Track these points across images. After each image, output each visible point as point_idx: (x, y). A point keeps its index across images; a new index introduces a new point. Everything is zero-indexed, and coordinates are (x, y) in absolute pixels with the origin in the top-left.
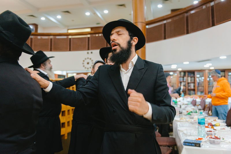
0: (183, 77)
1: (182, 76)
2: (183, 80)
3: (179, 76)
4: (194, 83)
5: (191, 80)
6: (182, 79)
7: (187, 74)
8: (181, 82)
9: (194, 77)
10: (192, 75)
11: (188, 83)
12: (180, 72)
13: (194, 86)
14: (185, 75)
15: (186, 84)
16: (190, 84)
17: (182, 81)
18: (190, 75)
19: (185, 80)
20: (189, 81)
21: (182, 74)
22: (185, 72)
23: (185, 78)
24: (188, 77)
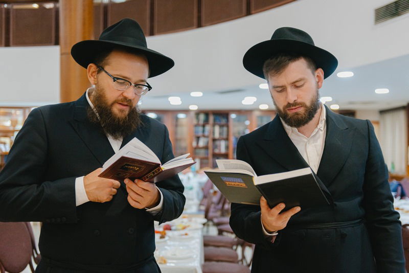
0: (204, 126)
1: (201, 122)
2: (204, 131)
3: (195, 122)
4: (227, 139)
5: (220, 134)
6: (200, 129)
7: (211, 118)
8: (198, 138)
9: (228, 126)
10: (223, 121)
11: (214, 140)
12: (198, 113)
13: (227, 147)
14: (206, 121)
15: (208, 143)
16: (217, 143)
17: (200, 134)
18: (220, 121)
19: (206, 134)
20: (217, 136)
21: (202, 117)
22: (207, 114)
23: (208, 128)
24: (214, 125)
